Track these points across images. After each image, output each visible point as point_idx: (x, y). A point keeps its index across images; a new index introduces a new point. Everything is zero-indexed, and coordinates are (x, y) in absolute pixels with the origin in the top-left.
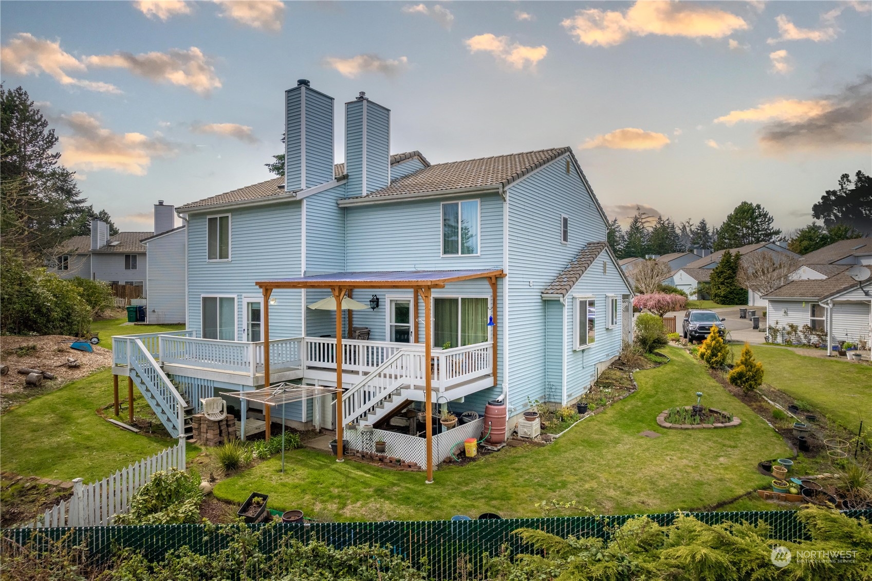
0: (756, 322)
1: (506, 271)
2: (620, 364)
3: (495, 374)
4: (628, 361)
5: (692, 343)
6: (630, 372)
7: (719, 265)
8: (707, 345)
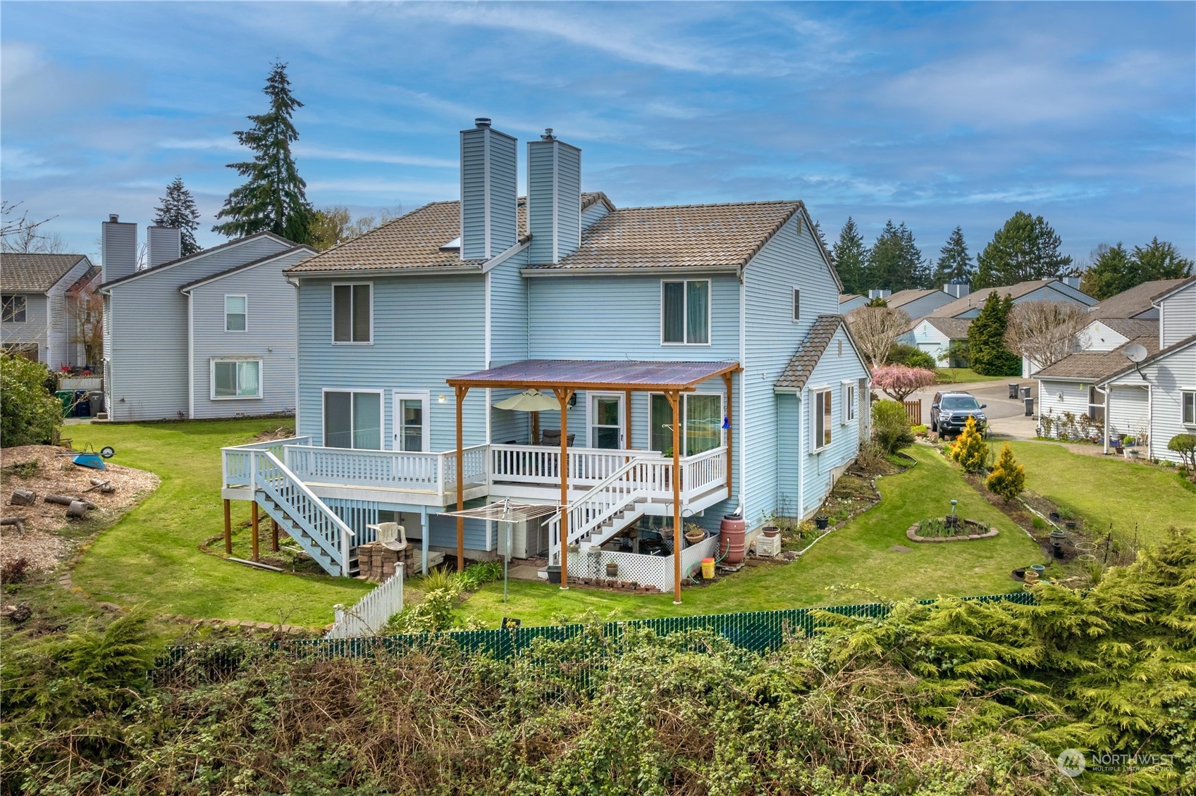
0: (1030, 406)
1: (743, 365)
2: (857, 468)
3: (729, 484)
4: (868, 465)
5: (944, 438)
6: (871, 479)
7: (981, 313)
8: (962, 442)
